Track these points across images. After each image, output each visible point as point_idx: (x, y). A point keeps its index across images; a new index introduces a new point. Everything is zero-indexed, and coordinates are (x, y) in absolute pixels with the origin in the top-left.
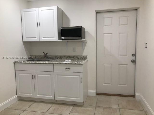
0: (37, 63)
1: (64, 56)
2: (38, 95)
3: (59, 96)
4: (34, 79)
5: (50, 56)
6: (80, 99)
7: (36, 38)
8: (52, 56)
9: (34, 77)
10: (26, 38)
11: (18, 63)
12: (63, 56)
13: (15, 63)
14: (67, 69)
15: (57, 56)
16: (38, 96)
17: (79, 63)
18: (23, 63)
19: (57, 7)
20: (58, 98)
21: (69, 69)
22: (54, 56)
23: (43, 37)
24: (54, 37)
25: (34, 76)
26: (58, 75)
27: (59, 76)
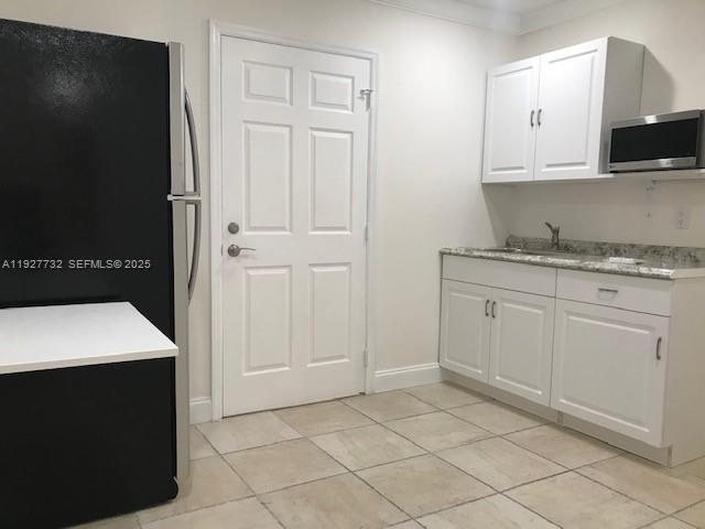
0: (502, 260)
1: (633, 246)
2: (498, 378)
3: (568, 399)
4: (490, 315)
5: (575, 241)
6: (647, 431)
7: (522, 168)
8: (584, 242)
9: (490, 309)
10: (494, 170)
11: (450, 254)
12: (625, 245)
13: (442, 254)
14: (604, 294)
15: (605, 244)
16: (498, 381)
17: (655, 271)
18: (463, 255)
19: (606, 42)
20: (563, 404)
21: (611, 294)
22: (591, 243)
23: (548, 166)
24: (583, 164)
25: (490, 305)
26: (569, 313)
27: (571, 318)
